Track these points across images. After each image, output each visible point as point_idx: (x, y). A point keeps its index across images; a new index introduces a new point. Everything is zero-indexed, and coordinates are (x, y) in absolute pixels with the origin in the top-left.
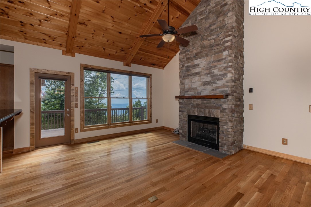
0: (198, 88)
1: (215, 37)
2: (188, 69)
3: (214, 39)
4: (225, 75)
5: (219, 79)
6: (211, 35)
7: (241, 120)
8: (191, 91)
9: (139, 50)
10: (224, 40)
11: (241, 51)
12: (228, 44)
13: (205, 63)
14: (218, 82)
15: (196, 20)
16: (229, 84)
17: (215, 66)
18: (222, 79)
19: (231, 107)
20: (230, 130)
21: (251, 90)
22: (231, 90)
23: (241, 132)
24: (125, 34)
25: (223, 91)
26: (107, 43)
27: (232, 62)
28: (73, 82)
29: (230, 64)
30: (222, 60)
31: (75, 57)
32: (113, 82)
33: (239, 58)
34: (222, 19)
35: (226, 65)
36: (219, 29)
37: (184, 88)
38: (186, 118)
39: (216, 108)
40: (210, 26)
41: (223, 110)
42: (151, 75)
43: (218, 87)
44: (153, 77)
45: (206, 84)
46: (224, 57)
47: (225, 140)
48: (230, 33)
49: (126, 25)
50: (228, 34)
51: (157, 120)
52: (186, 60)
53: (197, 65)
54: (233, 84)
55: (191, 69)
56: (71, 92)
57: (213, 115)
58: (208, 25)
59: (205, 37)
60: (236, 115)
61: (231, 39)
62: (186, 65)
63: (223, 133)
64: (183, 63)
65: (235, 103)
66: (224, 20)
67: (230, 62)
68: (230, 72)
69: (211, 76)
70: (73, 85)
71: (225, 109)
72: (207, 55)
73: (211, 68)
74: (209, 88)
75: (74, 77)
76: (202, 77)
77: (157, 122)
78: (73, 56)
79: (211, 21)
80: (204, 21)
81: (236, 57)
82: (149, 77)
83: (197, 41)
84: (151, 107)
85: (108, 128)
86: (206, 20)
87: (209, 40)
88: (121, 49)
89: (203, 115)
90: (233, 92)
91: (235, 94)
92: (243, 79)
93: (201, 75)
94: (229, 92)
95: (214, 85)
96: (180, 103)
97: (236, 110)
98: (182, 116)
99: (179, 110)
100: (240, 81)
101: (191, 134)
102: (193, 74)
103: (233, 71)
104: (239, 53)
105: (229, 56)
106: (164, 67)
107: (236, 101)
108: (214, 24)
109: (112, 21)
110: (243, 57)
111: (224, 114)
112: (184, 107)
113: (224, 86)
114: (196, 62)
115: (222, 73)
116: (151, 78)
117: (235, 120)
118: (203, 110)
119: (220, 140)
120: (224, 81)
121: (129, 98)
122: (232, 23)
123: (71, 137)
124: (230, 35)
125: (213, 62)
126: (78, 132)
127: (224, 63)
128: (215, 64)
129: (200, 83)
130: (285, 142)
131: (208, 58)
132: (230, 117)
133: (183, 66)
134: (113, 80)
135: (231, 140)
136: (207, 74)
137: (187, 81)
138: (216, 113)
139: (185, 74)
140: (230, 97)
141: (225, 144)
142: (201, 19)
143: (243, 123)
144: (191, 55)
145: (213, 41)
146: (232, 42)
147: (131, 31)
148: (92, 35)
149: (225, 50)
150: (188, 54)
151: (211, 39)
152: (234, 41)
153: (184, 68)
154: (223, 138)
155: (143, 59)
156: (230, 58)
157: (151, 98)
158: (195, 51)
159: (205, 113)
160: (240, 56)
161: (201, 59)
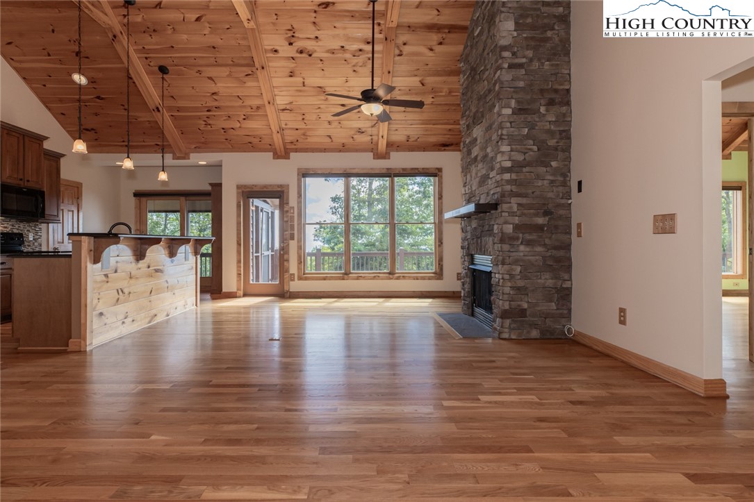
4: (496, 157)
10: (494, 80)
12: (497, 88)
13: (481, 133)
14: (491, 175)
15: (474, 39)
16: (499, 177)
19: (501, 229)
27: (503, 128)
28: (288, 199)
29: (500, 132)
31: (289, 159)
33: (544, 109)
36: (490, 56)
37: (466, 194)
38: (467, 263)
39: (490, 235)
42: (440, 170)
43: (491, 187)
44: (445, 174)
45: (482, 181)
46: (495, 116)
48: (499, 62)
50: (497, 65)
52: (467, 130)
54: (510, 176)
55: (471, 150)
56: (285, 216)
57: (487, 250)
59: (481, 75)
60: (522, 248)
61: (499, 77)
63: (496, 291)
65: (516, 220)
70: (288, 203)
72: (483, 116)
73: (486, 143)
74: (485, 189)
75: (288, 192)
77: (459, 279)
79: (484, 38)
80: (479, 39)
81: (521, 111)
82: (436, 176)
84: (442, 243)
85: (343, 279)
86: (481, 35)
93: (479, 163)
98: (464, 259)
102: (473, 160)
104: (546, 98)
105: (499, 114)
108: (487, 45)
111: (496, 246)
113: (496, 183)
114: (475, 132)
115: (494, 153)
116: (442, 176)
118: (479, 241)
121: (388, 223)
122: (500, 38)
123: (285, 287)
124: (499, 68)
126: (294, 280)
127: (495, 131)
130: (622, 316)
132: (500, 253)
133: (464, 145)
137: (468, 177)
138: (489, 247)
142: (478, 36)
145: (486, 82)
152: (507, 78)
154: (495, 302)
157: (442, 223)
159: (481, 248)
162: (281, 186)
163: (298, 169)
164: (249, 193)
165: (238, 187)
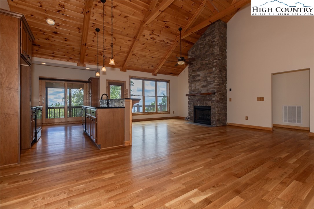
0: (199, 89)
1: (208, 59)
2: (194, 77)
3: (207, 60)
4: (214, 81)
5: (210, 84)
6: (206, 58)
7: (225, 108)
8: (195, 91)
9: (163, 65)
10: (213, 61)
11: (225, 67)
12: (215, 64)
13: (203, 74)
14: (210, 85)
15: (198, 48)
16: (216, 86)
17: (209, 76)
18: (212, 84)
19: (217, 99)
20: (216, 113)
21: (230, 90)
22: (217, 90)
23: (225, 115)
24: (155, 58)
25: (212, 91)
26: (145, 63)
27: (217, 74)
28: (126, 86)
29: (216, 75)
30: (212, 72)
31: (126, 72)
32: (133, 85)
33: (223, 71)
34: (212, 49)
35: (214, 76)
36: (210, 55)
37: (191, 89)
38: (192, 108)
39: (209, 100)
40: (206, 53)
41: (213, 101)
42: (169, 81)
43: (210, 88)
44: (171, 82)
45: (204, 86)
46: (213, 71)
47: (214, 119)
48: (216, 58)
49: (156, 53)
50: (215, 58)
51: (174, 112)
52: (193, 72)
53: (199, 75)
54: (218, 86)
55: (195, 77)
56: (124, 92)
57: (208, 105)
58: (205, 52)
59: (203, 59)
60: (220, 104)
61: (217, 62)
62: (192, 75)
63: (213, 115)
64: (191, 73)
66: (213, 50)
67: (216, 74)
68: (216, 80)
69: (206, 82)
70: (125, 88)
71: (214, 101)
72: (204, 69)
73: (206, 77)
74: (206, 89)
75: (126, 84)
76: (201, 82)
77: (174, 113)
78: (126, 71)
79: (206, 49)
80: (202, 49)
81: (220, 71)
83: (199, 61)
86: (203, 48)
87: (205, 61)
88: (152, 65)
89: (202, 105)
90: (218, 91)
91: (219, 92)
92: (226, 83)
93: (201, 81)
94: (216, 91)
95: (208, 87)
96: (189, 99)
97: (221, 101)
98: (190, 107)
99: (188, 103)
100: (223, 84)
101: (196, 118)
102: (196, 80)
103: (218, 79)
104: (223, 68)
105: (216, 70)
106: (178, 75)
107: (220, 96)
108: (208, 52)
109: (149, 52)
110: (226, 70)
111: (213, 104)
112: (191, 101)
113: (213, 88)
114: (199, 73)
115: (212, 80)
117: (219, 107)
118: (202, 102)
119: (211, 119)
120: (213, 85)
121: (155, 96)
122: (217, 52)
124: (216, 59)
125: (208, 73)
127: (213, 75)
128: (208, 75)
129: (200, 86)
130: (247, 118)
131: (205, 71)
132: (216, 105)
133: (191, 75)
134: (132, 84)
135: (217, 118)
136: (204, 81)
137: (193, 85)
138: (209, 104)
139: (192, 80)
140: (216, 94)
141: (214, 121)
142: (201, 48)
143: (227, 110)
144: (195, 69)
145: (207, 61)
146: (217, 63)
147: (158, 56)
148: (137, 60)
149: (213, 67)
150: (194, 68)
151: (206, 60)
152: (218, 62)
153: (191, 77)
154: (213, 118)
155: (164, 71)
156: (216, 72)
157: (169, 96)
158: (197, 67)
159: (203, 104)
160: (224, 70)
161: (201, 72)
162: (124, 81)
163: (129, 76)
164: (111, 83)
165: (107, 80)
